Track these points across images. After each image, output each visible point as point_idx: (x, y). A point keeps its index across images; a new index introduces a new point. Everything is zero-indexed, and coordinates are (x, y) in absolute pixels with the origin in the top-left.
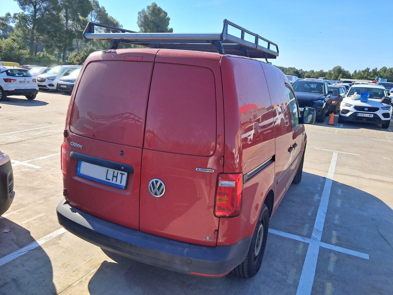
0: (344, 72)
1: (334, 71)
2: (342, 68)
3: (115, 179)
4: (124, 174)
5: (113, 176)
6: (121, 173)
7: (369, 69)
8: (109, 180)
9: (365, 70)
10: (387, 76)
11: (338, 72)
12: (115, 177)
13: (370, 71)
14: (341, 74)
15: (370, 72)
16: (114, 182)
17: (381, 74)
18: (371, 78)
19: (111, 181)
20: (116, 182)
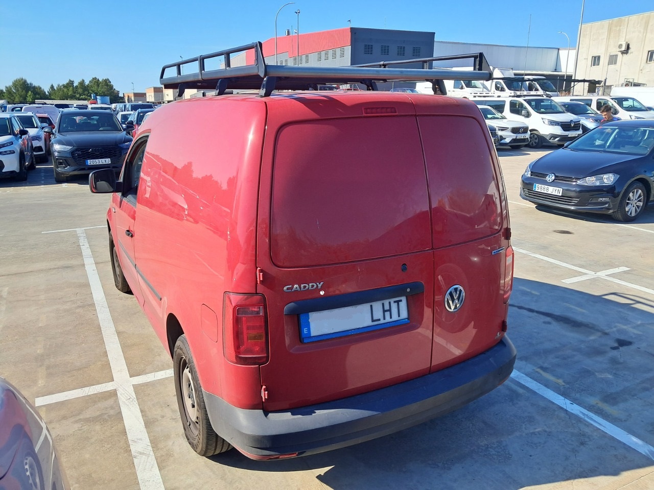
0: (34, 88)
1: (16, 87)
2: (29, 82)
3: (387, 314)
4: (401, 301)
5: (384, 311)
6: (395, 302)
7: (73, 82)
8: (379, 320)
9: (67, 84)
10: (104, 93)
11: (23, 89)
12: (387, 311)
13: (75, 85)
14: (30, 92)
15: (77, 87)
16: (388, 319)
17: (93, 89)
18: (80, 96)
19: (382, 321)
20: (391, 318)
